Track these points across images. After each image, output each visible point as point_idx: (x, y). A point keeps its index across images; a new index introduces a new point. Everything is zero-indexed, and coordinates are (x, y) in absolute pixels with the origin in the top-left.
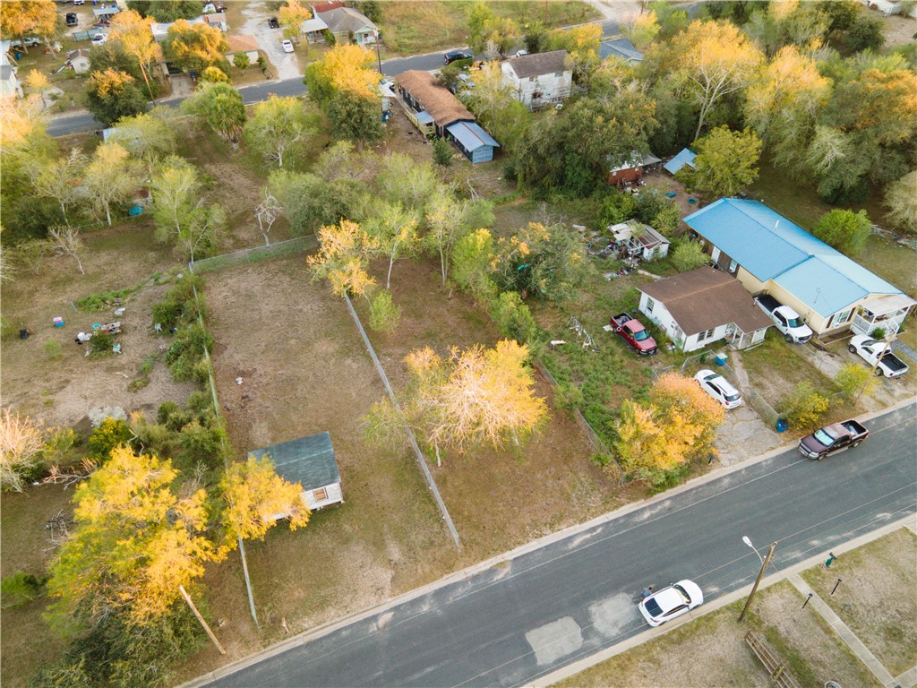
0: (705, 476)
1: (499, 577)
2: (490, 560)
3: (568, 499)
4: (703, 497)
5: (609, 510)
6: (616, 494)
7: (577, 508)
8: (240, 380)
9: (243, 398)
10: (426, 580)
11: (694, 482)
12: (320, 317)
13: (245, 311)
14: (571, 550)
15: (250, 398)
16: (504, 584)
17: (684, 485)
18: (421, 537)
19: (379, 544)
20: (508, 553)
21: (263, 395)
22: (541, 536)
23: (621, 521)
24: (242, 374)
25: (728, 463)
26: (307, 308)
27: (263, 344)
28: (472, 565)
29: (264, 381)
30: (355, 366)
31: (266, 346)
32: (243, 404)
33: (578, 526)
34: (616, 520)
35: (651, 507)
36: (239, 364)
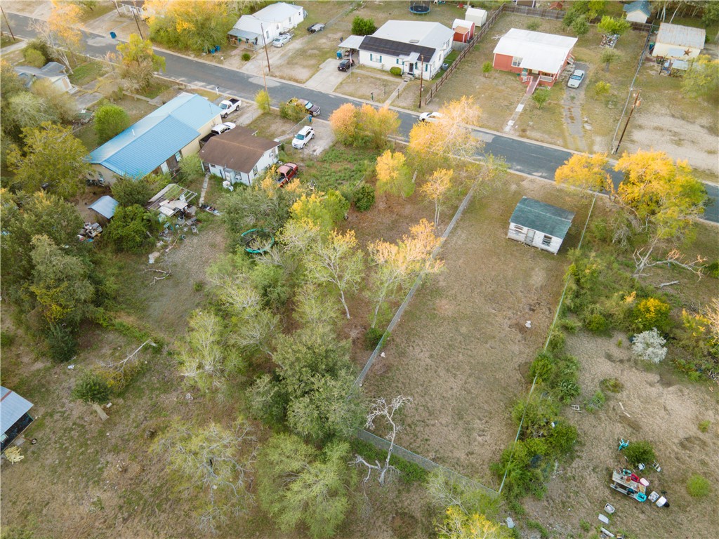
8: (528, 324)
9: (533, 310)
12: (423, 337)
13: (477, 396)
15: (528, 308)
21: (518, 302)
24: (522, 329)
27: (488, 346)
29: (510, 313)
31: (486, 343)
32: (537, 306)
36: (519, 341)
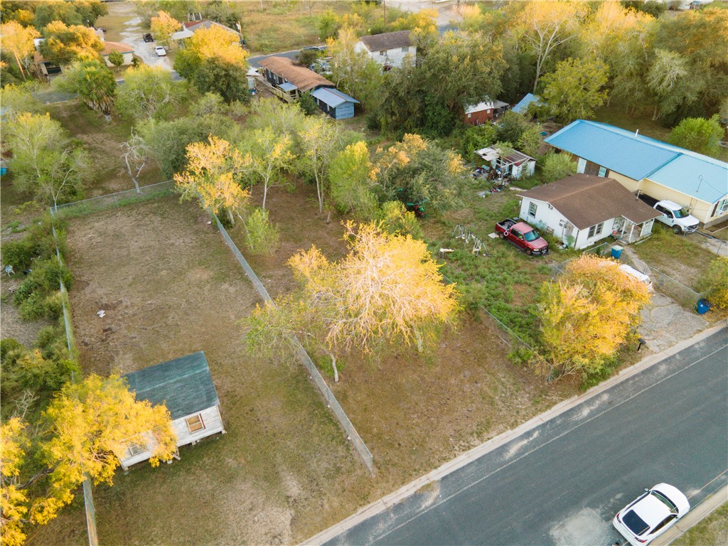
0: (637, 365)
1: (428, 502)
2: (413, 483)
3: (492, 403)
4: (644, 387)
5: (541, 411)
6: (544, 392)
7: (504, 412)
8: (102, 313)
9: (105, 331)
10: (335, 517)
11: (627, 372)
12: (194, 248)
13: (112, 249)
14: (509, 461)
15: (114, 330)
16: (436, 511)
17: (616, 376)
18: (324, 465)
19: (272, 478)
20: (434, 472)
21: (129, 326)
22: (469, 448)
23: (558, 422)
24: (106, 307)
25: (656, 349)
26: (179, 242)
27: (130, 277)
28: (391, 491)
29: (130, 312)
30: (232, 290)
31: (134, 279)
32: (104, 337)
33: (509, 432)
34: (552, 421)
35: (588, 403)
36: (102, 298)
